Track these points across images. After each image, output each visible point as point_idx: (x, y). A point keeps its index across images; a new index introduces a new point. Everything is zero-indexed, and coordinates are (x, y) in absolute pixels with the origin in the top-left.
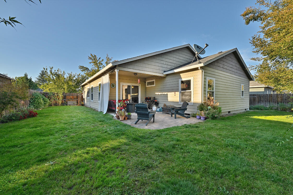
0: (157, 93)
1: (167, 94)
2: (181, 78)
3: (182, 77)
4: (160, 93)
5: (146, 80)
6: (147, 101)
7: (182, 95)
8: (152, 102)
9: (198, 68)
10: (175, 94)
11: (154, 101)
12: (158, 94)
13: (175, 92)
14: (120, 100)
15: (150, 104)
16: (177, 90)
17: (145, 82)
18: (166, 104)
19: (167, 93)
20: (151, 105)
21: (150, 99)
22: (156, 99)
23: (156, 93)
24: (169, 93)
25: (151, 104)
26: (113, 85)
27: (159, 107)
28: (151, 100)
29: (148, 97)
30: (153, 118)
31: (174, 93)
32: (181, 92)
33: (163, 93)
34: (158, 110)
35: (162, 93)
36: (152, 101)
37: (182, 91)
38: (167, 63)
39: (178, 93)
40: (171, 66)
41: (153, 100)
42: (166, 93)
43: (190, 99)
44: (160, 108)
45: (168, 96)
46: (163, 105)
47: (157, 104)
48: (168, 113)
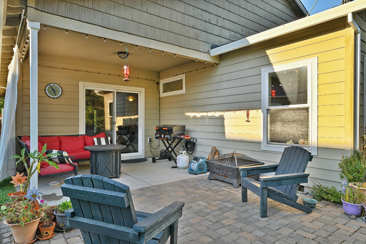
0: (191, 114)
1: (222, 118)
2: (270, 64)
3: (272, 62)
4: (198, 115)
5: (159, 77)
6: (160, 137)
7: (273, 122)
8: (177, 141)
9: (345, 18)
10: (248, 115)
11: (181, 139)
12: (195, 116)
13: (248, 110)
14: (78, 135)
15: (170, 145)
16: (255, 105)
17: (158, 84)
18: (218, 148)
19: (222, 113)
20: (173, 149)
21: (169, 130)
22: (188, 131)
23: (187, 114)
24: (227, 115)
25: (173, 146)
26: (53, 87)
27: (196, 159)
28: (173, 135)
29: (165, 126)
30: (169, 238)
31: (243, 113)
32: (268, 110)
33: (210, 114)
34: (195, 166)
35: (205, 114)
36: (178, 138)
37: (272, 108)
38: (221, 22)
39: (258, 115)
40: (233, 33)
41: (180, 134)
42: (217, 114)
43: (306, 136)
44: (201, 160)
45: (226, 123)
46: (209, 150)
47: (190, 146)
48: (227, 180)
